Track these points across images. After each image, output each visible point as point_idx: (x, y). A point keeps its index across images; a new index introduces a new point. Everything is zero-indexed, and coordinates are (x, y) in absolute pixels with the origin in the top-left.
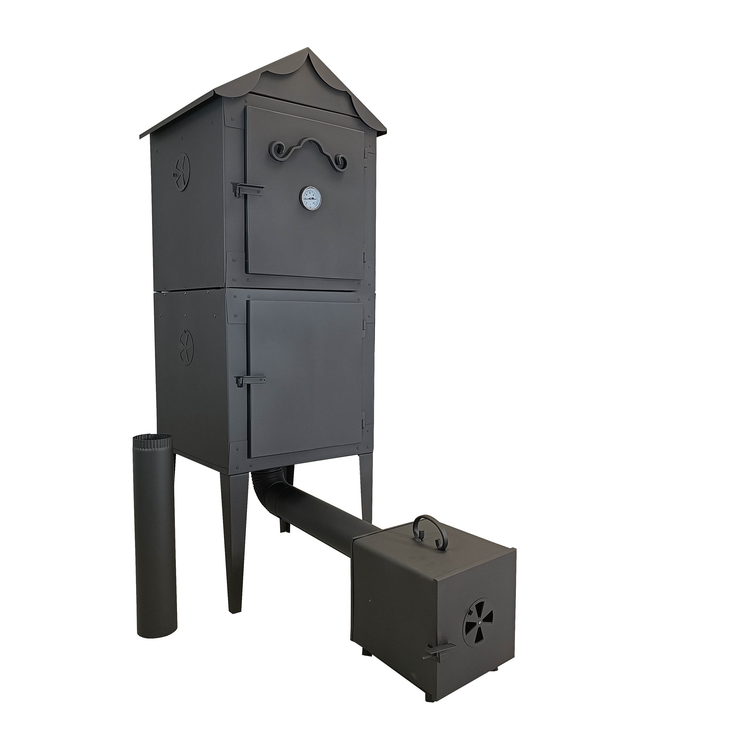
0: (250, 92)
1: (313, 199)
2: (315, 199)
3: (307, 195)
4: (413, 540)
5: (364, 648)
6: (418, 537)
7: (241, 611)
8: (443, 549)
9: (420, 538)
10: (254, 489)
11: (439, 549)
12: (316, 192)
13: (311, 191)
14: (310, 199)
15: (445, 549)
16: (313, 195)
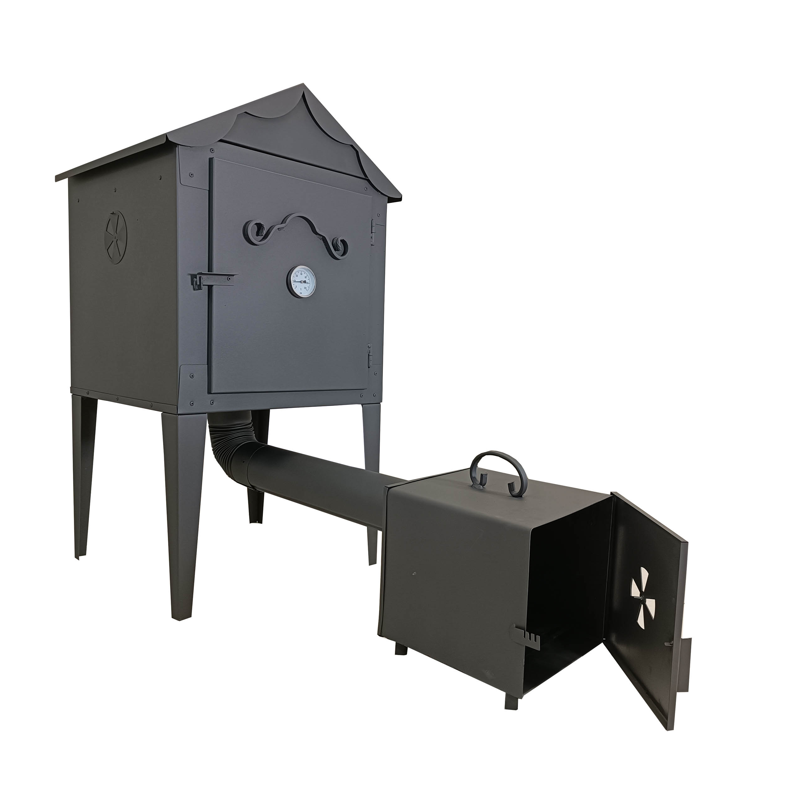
0: (221, 140)
1: (305, 282)
2: (308, 283)
3: (297, 276)
4: (472, 487)
5: (397, 642)
6: (479, 483)
7: (190, 616)
8: (519, 495)
9: (481, 484)
10: (214, 453)
11: (514, 496)
12: (308, 274)
13: (304, 271)
14: (301, 282)
15: (521, 496)
16: (306, 277)
